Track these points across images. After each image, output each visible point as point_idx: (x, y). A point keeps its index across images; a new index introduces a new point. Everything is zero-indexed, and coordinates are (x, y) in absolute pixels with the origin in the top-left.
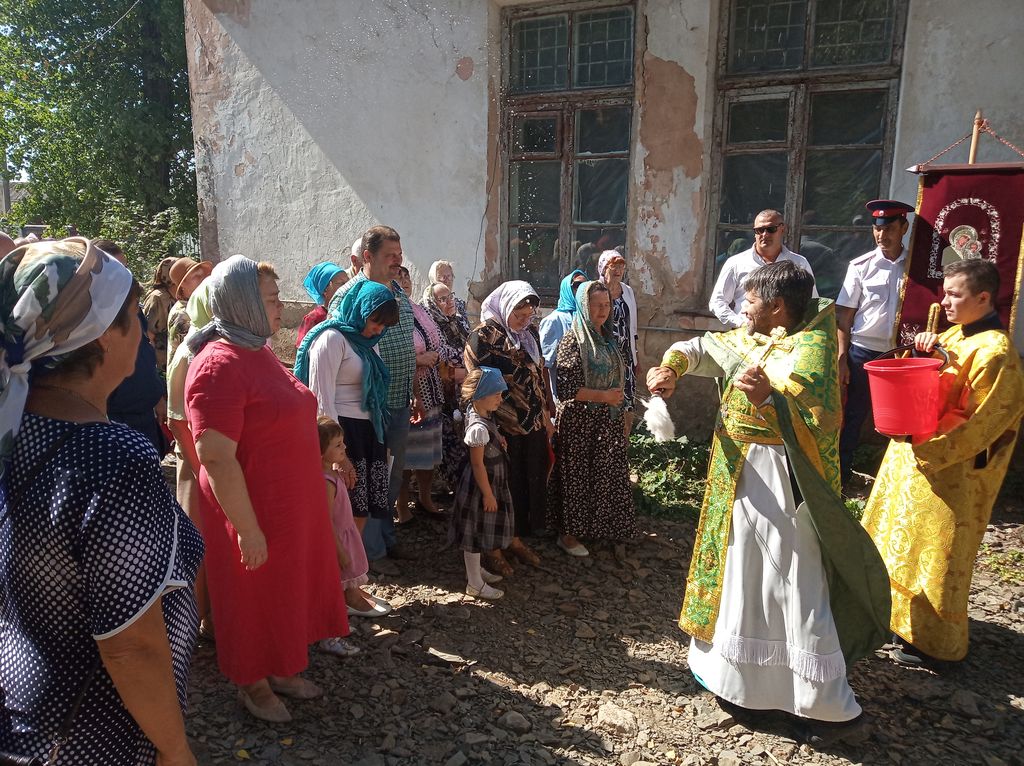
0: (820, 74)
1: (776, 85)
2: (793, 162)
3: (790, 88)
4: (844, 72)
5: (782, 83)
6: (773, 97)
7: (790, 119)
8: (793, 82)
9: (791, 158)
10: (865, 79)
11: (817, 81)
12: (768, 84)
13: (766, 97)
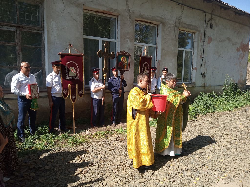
0: (23, 26)
1: (10, 26)
2: (18, 49)
3: (15, 28)
4: (30, 27)
5: (11, 26)
6: (9, 29)
7: (16, 37)
8: (15, 27)
9: (17, 48)
10: (35, 30)
11: (22, 28)
12: (7, 25)
13: (7, 29)
